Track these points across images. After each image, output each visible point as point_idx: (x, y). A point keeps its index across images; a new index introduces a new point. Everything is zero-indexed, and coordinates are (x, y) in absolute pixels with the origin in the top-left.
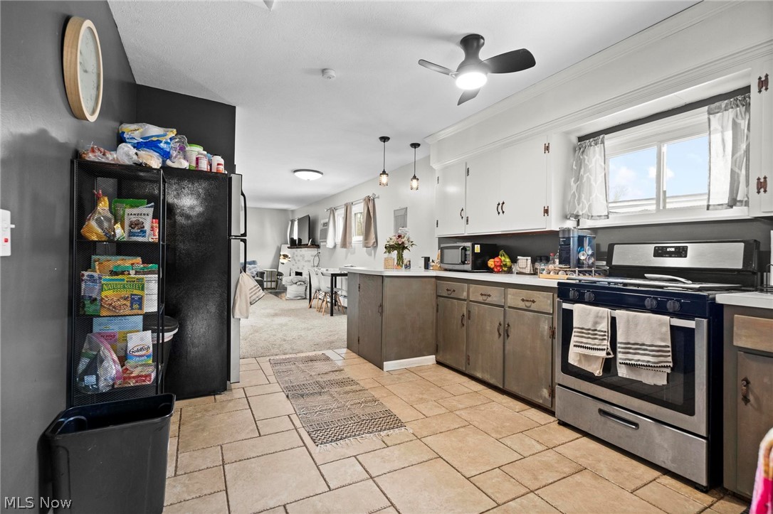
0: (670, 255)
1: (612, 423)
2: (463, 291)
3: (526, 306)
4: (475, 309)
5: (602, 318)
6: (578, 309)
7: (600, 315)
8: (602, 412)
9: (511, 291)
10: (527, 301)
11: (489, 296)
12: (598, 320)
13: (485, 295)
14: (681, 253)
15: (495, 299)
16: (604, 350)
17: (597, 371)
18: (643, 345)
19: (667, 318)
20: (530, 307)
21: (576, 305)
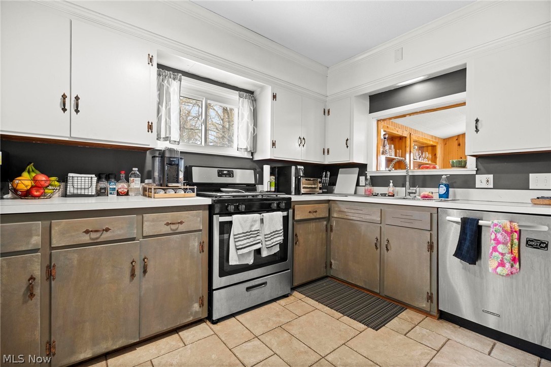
0: (226, 175)
2: (31, 236)
3: (171, 229)
5: (255, 221)
6: (236, 219)
7: (254, 219)
8: (248, 289)
10: (173, 224)
11: (107, 230)
12: (253, 223)
13: (97, 231)
14: (230, 174)
16: (260, 242)
17: (250, 261)
19: (280, 212)
20: (177, 229)
21: (235, 217)
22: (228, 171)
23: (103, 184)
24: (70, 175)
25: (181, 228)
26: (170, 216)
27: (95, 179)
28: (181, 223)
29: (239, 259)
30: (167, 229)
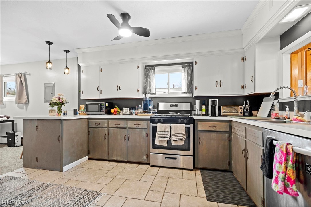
0: (174, 106)
1: (169, 160)
2: (105, 124)
3: (136, 127)
4: (112, 131)
5: (167, 127)
6: (158, 125)
7: (166, 126)
8: (166, 158)
9: (129, 121)
10: (137, 125)
11: (119, 124)
12: (166, 128)
13: (117, 124)
14: (176, 106)
15: (122, 125)
16: (168, 137)
17: (165, 145)
18: (179, 133)
19: (184, 125)
20: (138, 127)
21: (158, 124)
22: (175, 104)
23: (131, 111)
24: (123, 108)
25: (140, 127)
26: (136, 122)
27: (129, 109)
28: (140, 125)
29: (159, 143)
30: (135, 126)
